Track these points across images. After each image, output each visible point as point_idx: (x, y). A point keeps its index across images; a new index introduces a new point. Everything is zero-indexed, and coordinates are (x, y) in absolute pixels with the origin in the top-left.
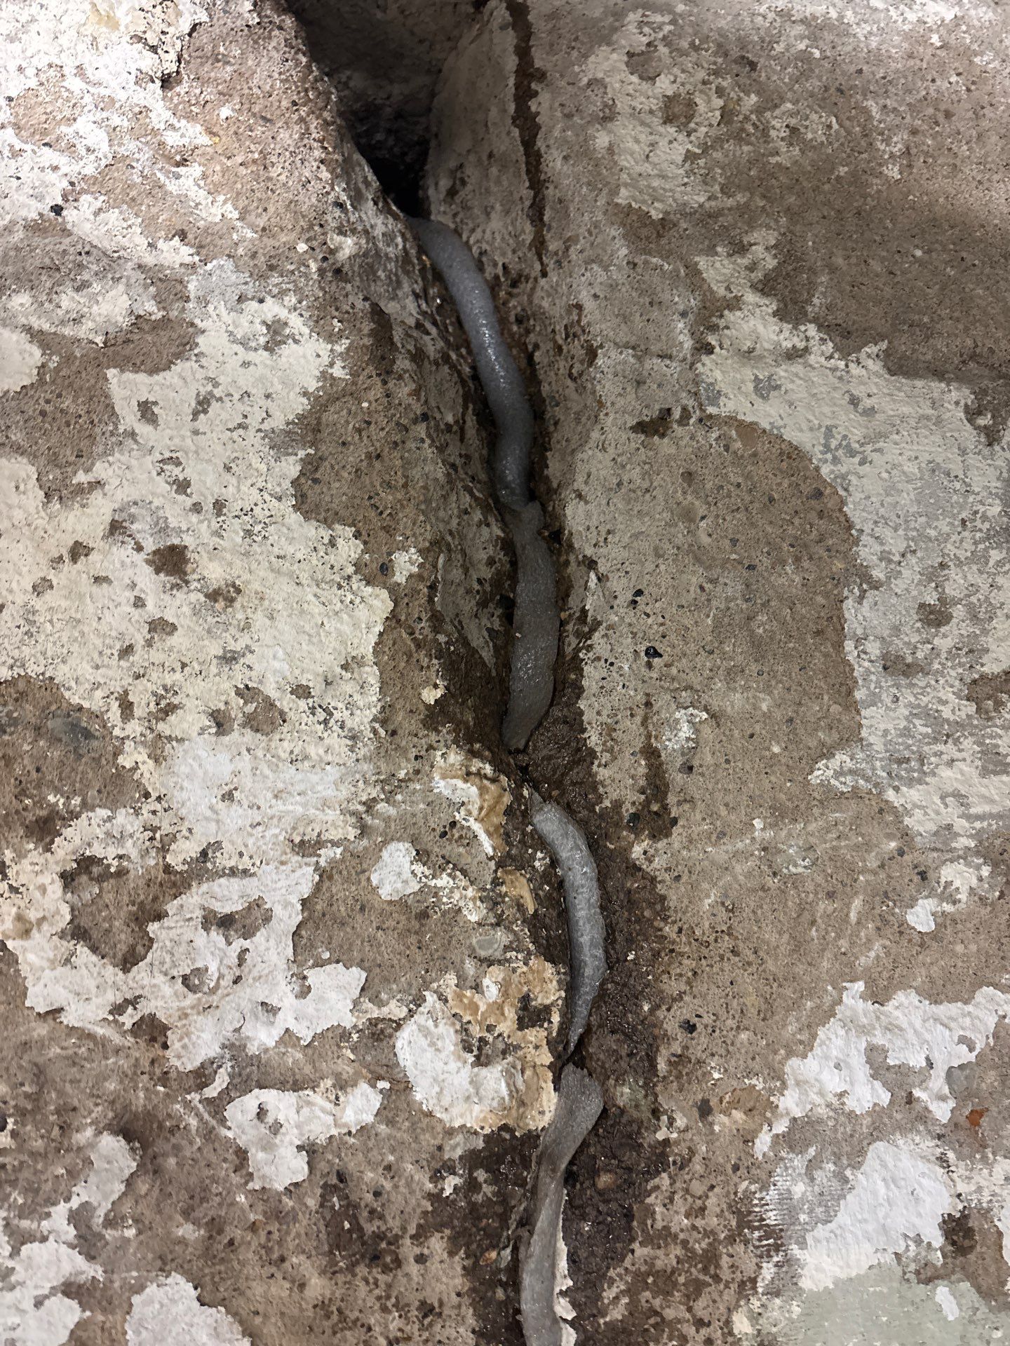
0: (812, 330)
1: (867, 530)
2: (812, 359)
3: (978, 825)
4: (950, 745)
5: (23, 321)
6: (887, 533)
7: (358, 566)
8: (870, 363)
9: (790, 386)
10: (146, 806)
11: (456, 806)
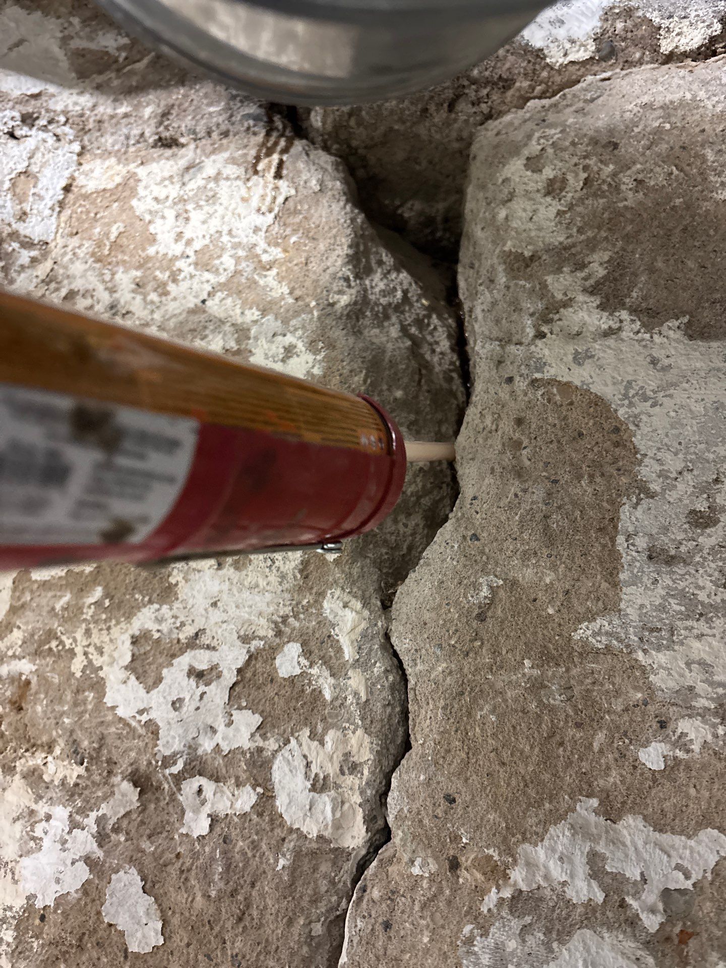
0: (624, 315)
1: (650, 454)
2: (624, 335)
3: (720, 691)
4: (702, 622)
6: (668, 457)
8: (671, 333)
9: (601, 355)
10: (176, 605)
11: (333, 626)
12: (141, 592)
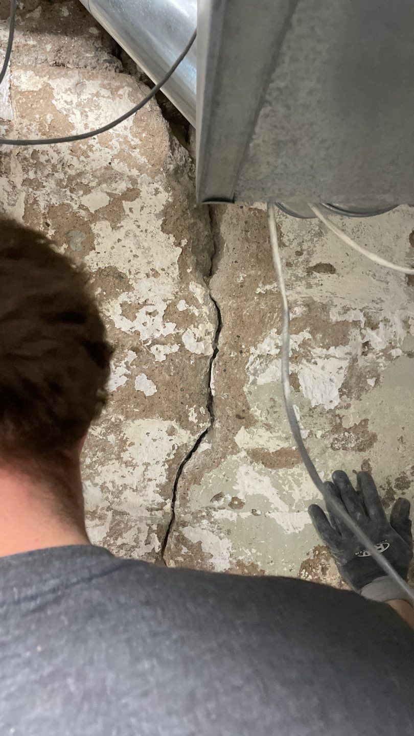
1: (286, 234)
3: (304, 299)
4: (299, 282)
5: (105, 190)
7: (174, 243)
10: (135, 292)
11: (194, 294)
12: (118, 288)
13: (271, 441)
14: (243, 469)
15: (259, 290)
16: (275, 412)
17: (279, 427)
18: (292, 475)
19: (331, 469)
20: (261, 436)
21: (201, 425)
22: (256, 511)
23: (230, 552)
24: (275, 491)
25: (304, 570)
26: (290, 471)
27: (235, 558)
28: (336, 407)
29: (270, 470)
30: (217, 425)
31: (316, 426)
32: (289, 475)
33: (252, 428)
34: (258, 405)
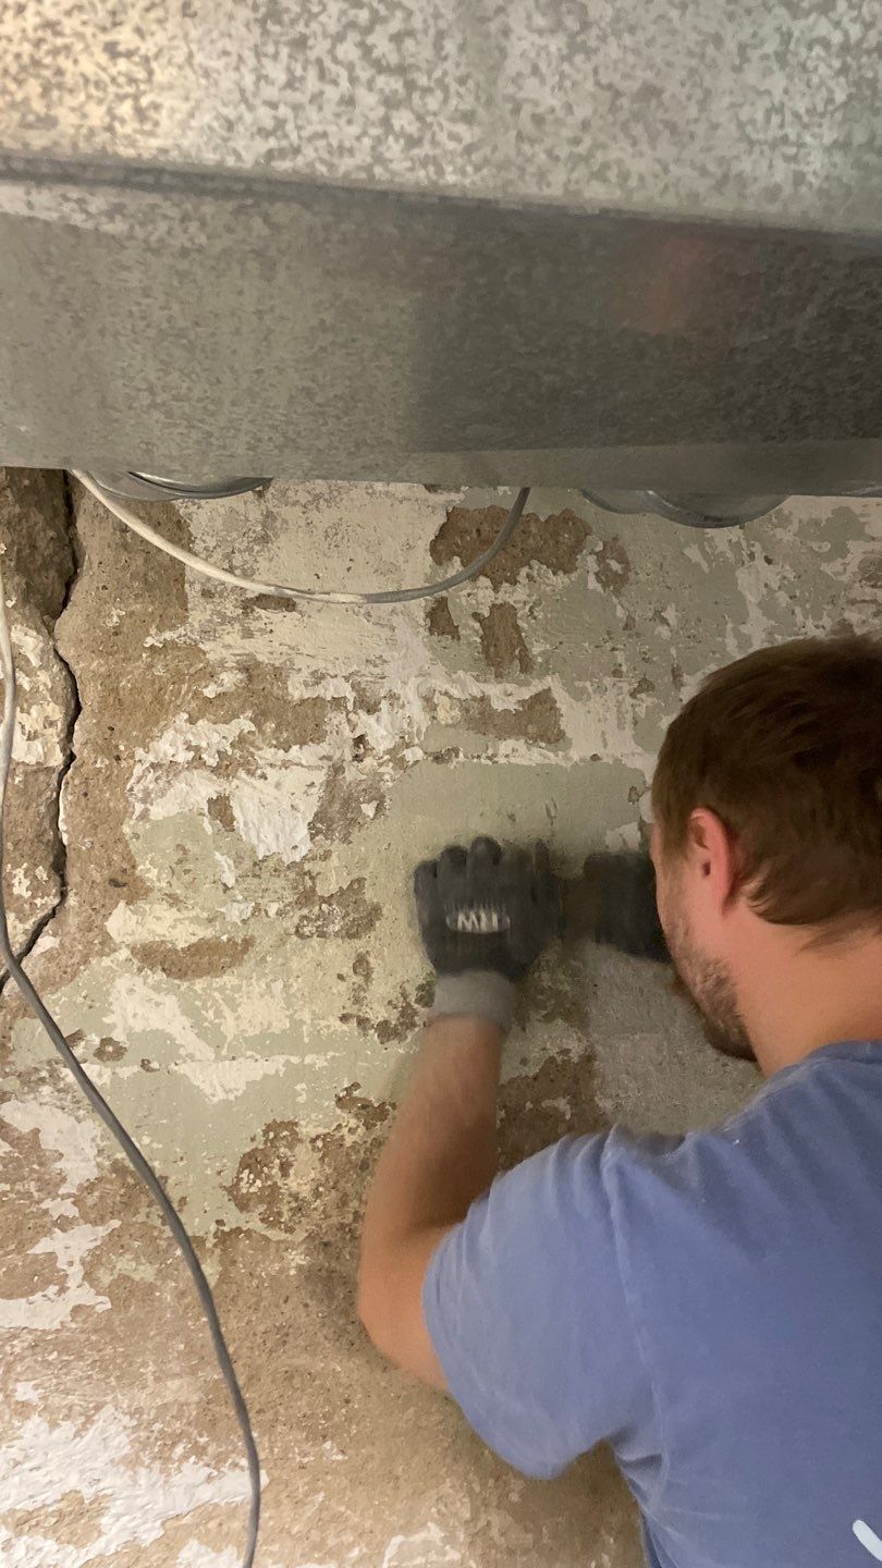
3: (238, 658)
11: (22, 647)
13: (179, 925)
14: (123, 983)
15: (149, 641)
16: (187, 872)
17: (194, 898)
18: (222, 990)
19: (295, 974)
20: (158, 919)
21: (38, 901)
22: (149, 1062)
23: (98, 1146)
24: (187, 1022)
25: (247, 1171)
26: (218, 982)
27: (108, 1157)
28: (304, 858)
29: (177, 982)
30: (72, 901)
31: (266, 895)
32: (216, 989)
33: (141, 903)
34: (152, 858)
